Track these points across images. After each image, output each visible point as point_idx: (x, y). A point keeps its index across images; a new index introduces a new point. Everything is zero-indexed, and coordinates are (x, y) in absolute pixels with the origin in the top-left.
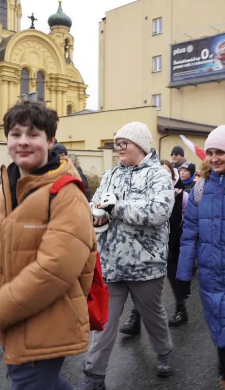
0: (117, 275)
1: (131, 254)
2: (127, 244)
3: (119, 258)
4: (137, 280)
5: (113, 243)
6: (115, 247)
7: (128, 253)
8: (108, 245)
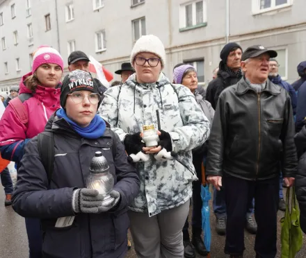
0: (158, 206)
1: (174, 178)
2: (169, 166)
3: (162, 185)
4: (178, 204)
5: (153, 170)
6: (155, 174)
7: (171, 177)
8: (147, 173)
